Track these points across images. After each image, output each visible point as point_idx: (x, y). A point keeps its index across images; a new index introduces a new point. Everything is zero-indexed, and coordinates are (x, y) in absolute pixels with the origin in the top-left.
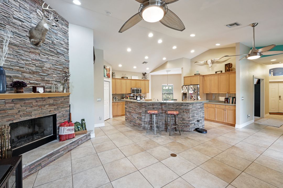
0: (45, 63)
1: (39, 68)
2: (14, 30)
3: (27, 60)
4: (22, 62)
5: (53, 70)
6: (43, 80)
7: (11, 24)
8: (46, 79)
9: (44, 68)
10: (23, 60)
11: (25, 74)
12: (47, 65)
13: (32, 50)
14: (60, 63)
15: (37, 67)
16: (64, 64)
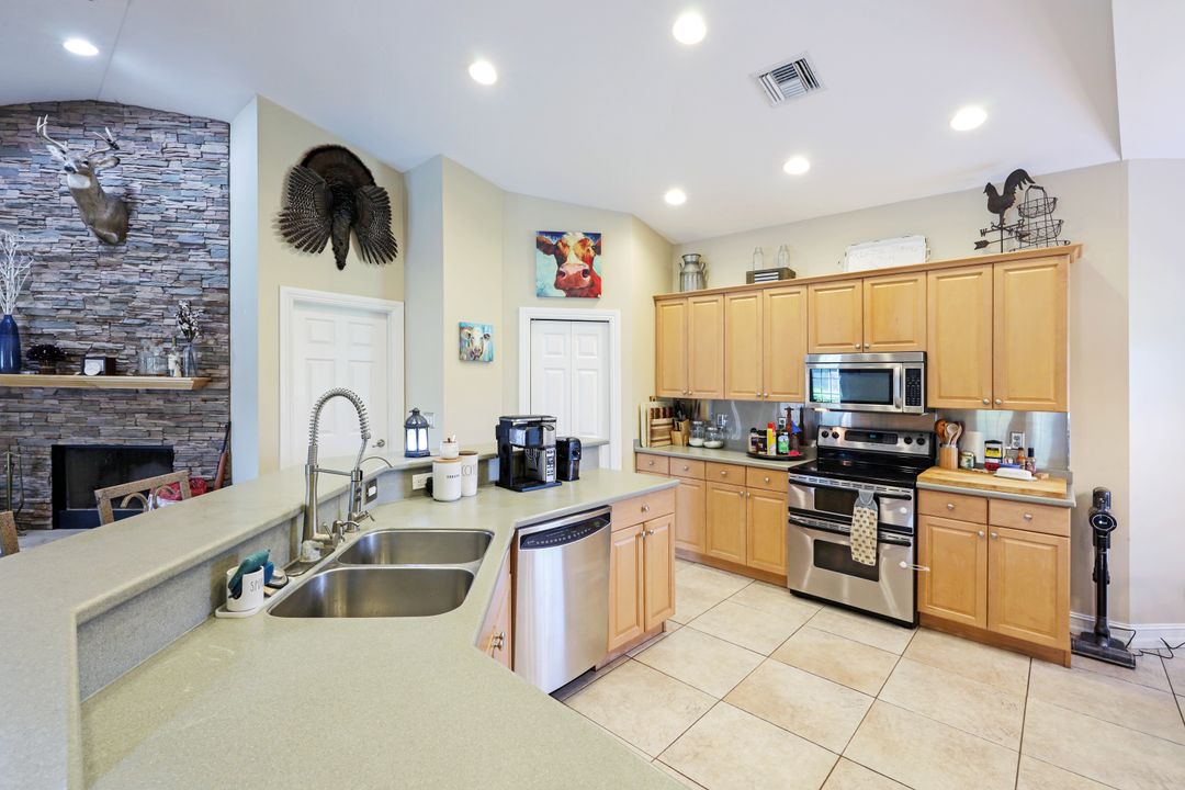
0: (138, 288)
1: (118, 306)
2: (63, 222)
3: (88, 290)
4: (79, 296)
5: (164, 303)
6: (131, 339)
7: (57, 212)
8: (138, 335)
9: (135, 303)
10: (80, 291)
11: (83, 327)
12: (145, 293)
13: (102, 260)
14: (188, 278)
15: (112, 302)
16: (207, 279)
